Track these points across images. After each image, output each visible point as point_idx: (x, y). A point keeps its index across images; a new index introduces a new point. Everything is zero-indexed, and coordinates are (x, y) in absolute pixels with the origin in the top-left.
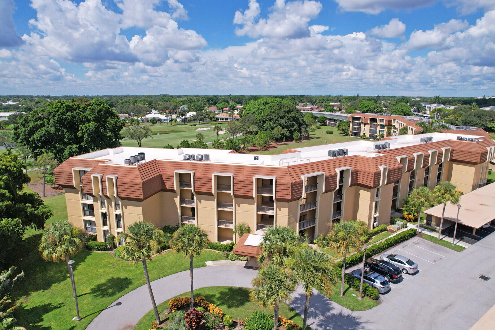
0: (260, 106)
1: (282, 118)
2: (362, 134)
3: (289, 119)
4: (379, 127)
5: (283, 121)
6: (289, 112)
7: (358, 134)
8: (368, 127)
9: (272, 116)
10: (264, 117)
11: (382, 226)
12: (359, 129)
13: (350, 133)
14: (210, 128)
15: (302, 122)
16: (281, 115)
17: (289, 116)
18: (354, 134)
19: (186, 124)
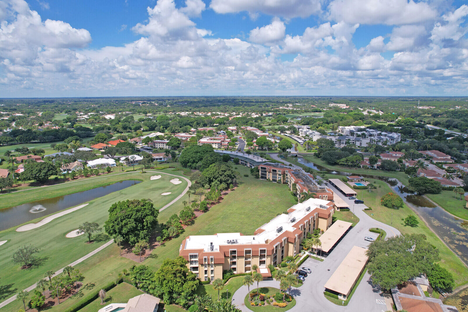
1: (221, 175)
2: (267, 178)
4: (278, 175)
7: (265, 178)
8: (271, 174)
11: (297, 255)
12: (266, 175)
13: (260, 177)
16: (220, 173)
18: (262, 177)
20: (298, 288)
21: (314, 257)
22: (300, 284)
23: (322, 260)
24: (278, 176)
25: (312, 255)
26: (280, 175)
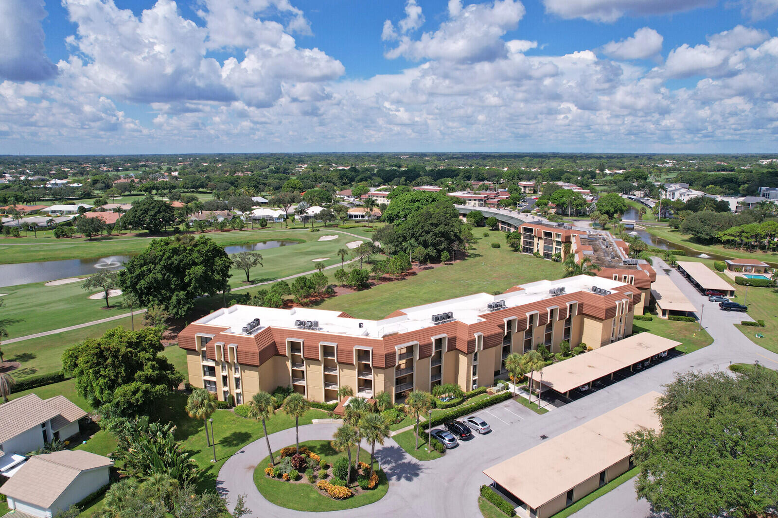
0: (407, 204)
1: (428, 232)
2: (535, 251)
3: (436, 234)
4: (554, 244)
5: (428, 238)
6: (436, 225)
7: (531, 250)
8: (542, 242)
9: (414, 231)
10: (405, 232)
11: (482, 388)
12: (531, 244)
13: (521, 248)
14: (337, 237)
15: (453, 237)
17: (437, 230)
18: (526, 250)
19: (306, 226)
20: (420, 463)
21: (525, 402)
22: (436, 453)
23: (543, 411)
24: (554, 246)
25: (525, 395)
26: (558, 243)
